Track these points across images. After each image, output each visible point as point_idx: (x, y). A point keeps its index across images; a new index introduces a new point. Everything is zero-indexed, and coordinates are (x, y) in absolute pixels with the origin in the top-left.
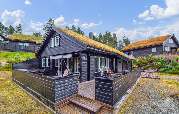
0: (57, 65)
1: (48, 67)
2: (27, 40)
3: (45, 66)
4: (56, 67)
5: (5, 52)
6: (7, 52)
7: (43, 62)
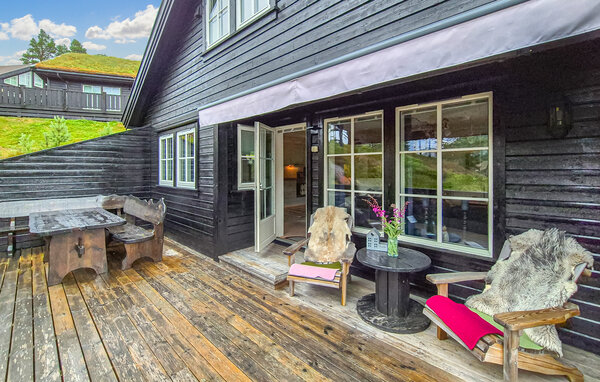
0: (249, 178)
1: (191, 185)
2: (115, 73)
3: (169, 183)
4: (242, 186)
5: (24, 119)
6: (30, 121)
7: (163, 159)
